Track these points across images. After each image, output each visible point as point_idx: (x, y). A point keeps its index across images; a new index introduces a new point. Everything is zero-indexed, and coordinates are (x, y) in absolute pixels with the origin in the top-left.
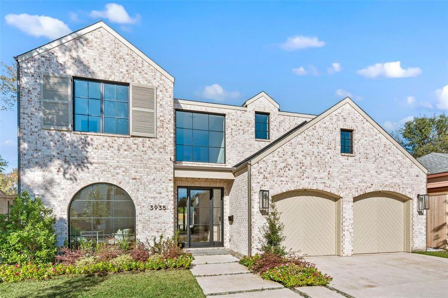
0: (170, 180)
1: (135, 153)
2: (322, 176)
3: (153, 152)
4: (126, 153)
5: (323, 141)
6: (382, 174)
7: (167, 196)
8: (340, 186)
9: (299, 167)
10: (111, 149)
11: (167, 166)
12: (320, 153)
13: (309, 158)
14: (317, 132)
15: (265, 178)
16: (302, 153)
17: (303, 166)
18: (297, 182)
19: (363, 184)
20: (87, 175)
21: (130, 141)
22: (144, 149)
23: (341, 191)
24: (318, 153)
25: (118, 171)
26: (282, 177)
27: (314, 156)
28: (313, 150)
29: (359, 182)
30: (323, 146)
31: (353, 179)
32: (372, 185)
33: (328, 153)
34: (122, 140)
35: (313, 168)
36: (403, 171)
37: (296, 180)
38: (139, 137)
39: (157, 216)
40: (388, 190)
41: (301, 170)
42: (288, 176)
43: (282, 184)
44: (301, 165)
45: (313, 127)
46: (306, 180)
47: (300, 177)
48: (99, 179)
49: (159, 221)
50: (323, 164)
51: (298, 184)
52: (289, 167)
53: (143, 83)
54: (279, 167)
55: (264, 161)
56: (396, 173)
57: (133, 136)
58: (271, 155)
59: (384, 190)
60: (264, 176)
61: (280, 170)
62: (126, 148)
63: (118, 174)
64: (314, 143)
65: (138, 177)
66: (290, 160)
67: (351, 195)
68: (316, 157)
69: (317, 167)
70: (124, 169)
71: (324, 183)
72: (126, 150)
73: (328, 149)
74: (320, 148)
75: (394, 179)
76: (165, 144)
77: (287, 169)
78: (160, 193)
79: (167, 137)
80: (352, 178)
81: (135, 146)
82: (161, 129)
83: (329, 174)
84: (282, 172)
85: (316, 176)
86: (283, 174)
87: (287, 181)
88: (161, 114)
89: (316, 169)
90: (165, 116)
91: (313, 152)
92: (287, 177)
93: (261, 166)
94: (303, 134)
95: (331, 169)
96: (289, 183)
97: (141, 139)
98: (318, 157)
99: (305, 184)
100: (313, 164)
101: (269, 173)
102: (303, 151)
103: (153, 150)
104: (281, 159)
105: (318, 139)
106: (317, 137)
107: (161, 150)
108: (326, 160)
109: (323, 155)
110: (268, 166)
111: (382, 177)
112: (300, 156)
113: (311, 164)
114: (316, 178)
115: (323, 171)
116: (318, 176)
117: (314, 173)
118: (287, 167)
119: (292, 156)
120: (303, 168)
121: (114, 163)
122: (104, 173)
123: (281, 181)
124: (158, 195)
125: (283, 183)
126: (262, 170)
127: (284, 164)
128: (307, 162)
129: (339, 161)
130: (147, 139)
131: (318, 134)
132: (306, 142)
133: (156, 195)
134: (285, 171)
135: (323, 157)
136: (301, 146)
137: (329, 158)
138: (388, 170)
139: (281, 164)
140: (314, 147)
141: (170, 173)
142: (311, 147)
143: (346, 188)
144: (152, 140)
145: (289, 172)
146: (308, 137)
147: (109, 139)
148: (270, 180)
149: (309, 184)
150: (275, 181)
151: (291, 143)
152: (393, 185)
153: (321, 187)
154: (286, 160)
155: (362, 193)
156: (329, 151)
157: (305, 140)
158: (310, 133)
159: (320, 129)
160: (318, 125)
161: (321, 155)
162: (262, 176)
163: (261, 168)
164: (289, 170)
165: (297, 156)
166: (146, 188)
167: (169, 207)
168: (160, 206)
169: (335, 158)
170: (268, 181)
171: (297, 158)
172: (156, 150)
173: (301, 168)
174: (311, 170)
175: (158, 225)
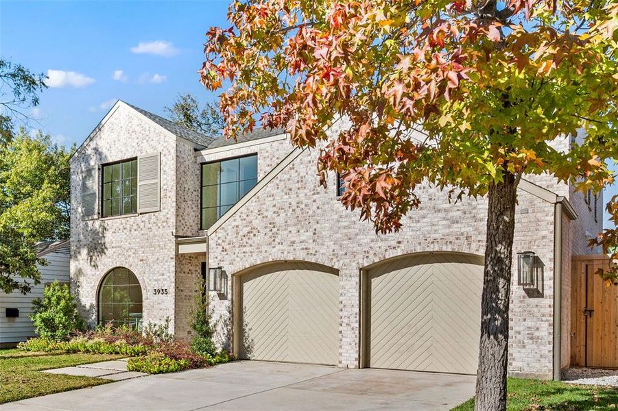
0: (172, 258)
1: (142, 232)
2: (303, 238)
3: (157, 227)
4: (136, 232)
5: (305, 184)
6: (425, 220)
7: (169, 277)
8: (334, 251)
9: (268, 230)
10: (125, 231)
11: (168, 242)
12: (302, 203)
13: (282, 215)
14: (297, 171)
15: (224, 250)
16: (275, 209)
17: (274, 227)
18: (266, 251)
19: (380, 244)
20: (109, 260)
21: (139, 218)
22: (150, 226)
23: (335, 260)
24: (298, 203)
25: (130, 253)
26: (245, 246)
27: (291, 210)
28: (290, 200)
29: (372, 241)
30: (305, 191)
31: (359, 237)
32: (399, 242)
33: (315, 201)
34: (133, 219)
35: (290, 229)
36: (479, 207)
37: (264, 248)
38: (146, 213)
39: (160, 301)
40: (437, 249)
41: (270, 234)
42: (253, 245)
43: (245, 256)
44: (272, 226)
45: (291, 165)
46: (278, 247)
47: (270, 244)
48: (116, 263)
49: (162, 306)
50: (306, 220)
51: (267, 254)
52: (255, 232)
53: (151, 152)
54: (241, 233)
55: (223, 228)
56: (459, 213)
57: (141, 214)
58: (232, 219)
59: (428, 249)
60: (223, 248)
61: (243, 238)
62: (136, 227)
63: (129, 256)
64: (291, 190)
65: (145, 258)
66: (257, 221)
67: (354, 264)
68: (294, 210)
69: (295, 225)
70: (133, 251)
71: (306, 249)
72: (135, 230)
73: (314, 194)
74: (300, 195)
75: (455, 225)
76: (168, 216)
77: (252, 235)
78: (163, 275)
79: (169, 208)
80: (357, 235)
81: (143, 224)
82: (165, 200)
83: (314, 234)
84: (245, 240)
85: (293, 239)
86: (247, 243)
87: (251, 252)
88: (165, 182)
89: (294, 229)
90: (169, 183)
91: (290, 204)
92: (251, 245)
93: (219, 235)
94: (276, 181)
95: (319, 225)
96: (254, 255)
97: (147, 215)
98: (298, 210)
99: (276, 254)
100: (289, 222)
101: (229, 244)
102: (274, 206)
103: (157, 225)
104: (244, 222)
105: (298, 182)
106: (297, 179)
107: (164, 224)
108: (311, 212)
109: (306, 206)
110: (227, 234)
111: (424, 226)
112: (270, 214)
113: (286, 222)
114: (294, 242)
115: (304, 229)
116: (297, 240)
117: (290, 235)
118: (251, 232)
119: (259, 215)
120: (275, 230)
121: (126, 245)
122: (120, 256)
123: (244, 252)
124: (161, 277)
125: (247, 255)
126: (220, 241)
127: (249, 229)
128: (279, 221)
129: (333, 210)
130: (153, 214)
131: (299, 174)
132: (279, 191)
133: (159, 278)
134: (249, 239)
135: (306, 209)
136: (272, 198)
137: (315, 208)
138: (439, 211)
139: (244, 229)
140: (292, 196)
141: (172, 250)
142: (287, 196)
143: (346, 254)
144: (156, 214)
145: (254, 239)
146: (282, 183)
147: (123, 221)
148: (229, 253)
149: (283, 253)
150: (236, 253)
151: (258, 198)
152: (452, 239)
153: (301, 256)
154: (251, 222)
155: (377, 260)
156: (315, 197)
157: (278, 188)
158: (286, 177)
159: (302, 166)
160: (297, 161)
161: (303, 206)
162: (220, 248)
163: (219, 238)
164: (255, 235)
165: (266, 214)
166: (152, 270)
167: (171, 290)
168: (163, 290)
169: (327, 206)
170: (227, 254)
171: (267, 217)
172: (159, 225)
173: (271, 230)
174: (285, 232)
175: (161, 311)
